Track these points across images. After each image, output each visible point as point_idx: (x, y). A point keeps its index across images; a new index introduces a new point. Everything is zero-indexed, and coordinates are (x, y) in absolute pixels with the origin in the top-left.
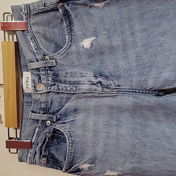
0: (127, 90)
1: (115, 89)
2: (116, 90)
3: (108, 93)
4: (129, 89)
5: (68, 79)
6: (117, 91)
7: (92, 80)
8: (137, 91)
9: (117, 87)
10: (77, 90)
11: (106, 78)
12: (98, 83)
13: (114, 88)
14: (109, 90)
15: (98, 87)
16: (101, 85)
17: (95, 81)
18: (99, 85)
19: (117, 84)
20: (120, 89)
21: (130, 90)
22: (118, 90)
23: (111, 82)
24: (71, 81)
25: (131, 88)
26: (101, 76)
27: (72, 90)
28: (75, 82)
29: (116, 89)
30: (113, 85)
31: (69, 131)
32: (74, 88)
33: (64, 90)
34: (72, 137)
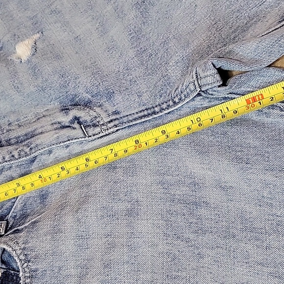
0: (136, 116)
1: (109, 122)
2: (112, 124)
3: (97, 136)
4: (141, 112)
5: (13, 135)
6: (116, 126)
7: (59, 120)
8: (157, 109)
9: (114, 117)
10: (33, 151)
11: (86, 106)
12: (72, 122)
13: (106, 120)
14: (98, 130)
15: (74, 128)
16: (80, 123)
17: (66, 119)
18: (76, 125)
19: (111, 109)
20: (121, 118)
21: (142, 114)
22: (117, 122)
23: (98, 110)
24: (19, 137)
25: (144, 108)
26: (76, 105)
27: (22, 153)
28: (26, 135)
29: (111, 121)
30: (104, 115)
31: (24, 249)
32: (25, 148)
33: (7, 159)
34: (29, 261)
